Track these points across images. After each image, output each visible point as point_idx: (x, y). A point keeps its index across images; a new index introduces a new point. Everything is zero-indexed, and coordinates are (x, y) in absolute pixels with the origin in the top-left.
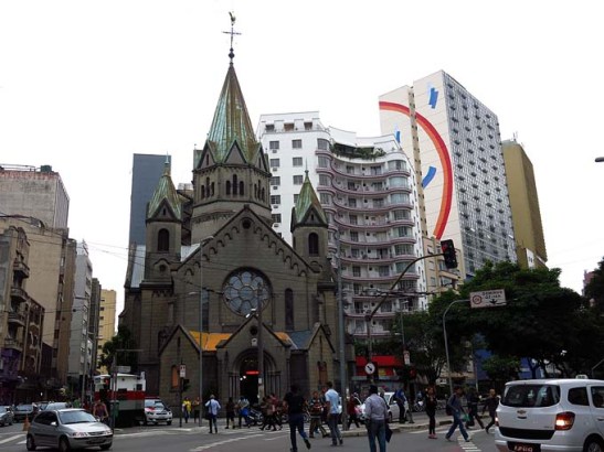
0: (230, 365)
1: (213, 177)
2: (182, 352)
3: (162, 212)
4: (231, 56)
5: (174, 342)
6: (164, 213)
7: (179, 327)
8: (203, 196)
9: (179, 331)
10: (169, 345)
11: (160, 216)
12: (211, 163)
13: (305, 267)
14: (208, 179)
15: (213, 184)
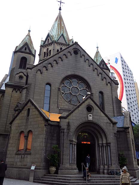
0: (71, 134)
1: (51, 48)
2: (30, 120)
3: (24, 48)
4: (60, 9)
5: (24, 113)
6: (26, 49)
7: (30, 101)
8: (45, 56)
9: (29, 104)
10: (20, 115)
11: (23, 50)
12: (50, 41)
13: (110, 81)
14: (48, 49)
15: (50, 50)
